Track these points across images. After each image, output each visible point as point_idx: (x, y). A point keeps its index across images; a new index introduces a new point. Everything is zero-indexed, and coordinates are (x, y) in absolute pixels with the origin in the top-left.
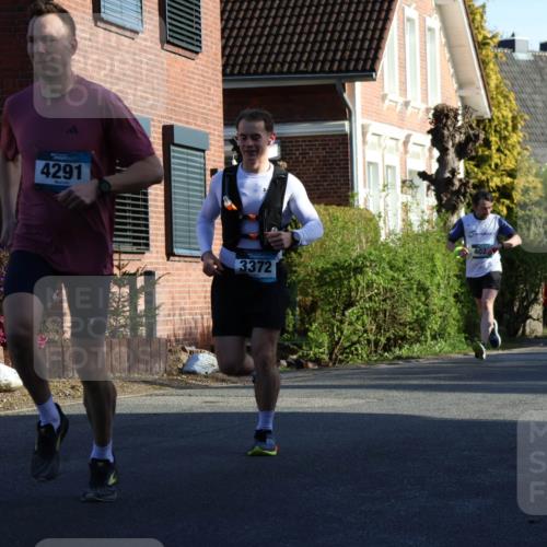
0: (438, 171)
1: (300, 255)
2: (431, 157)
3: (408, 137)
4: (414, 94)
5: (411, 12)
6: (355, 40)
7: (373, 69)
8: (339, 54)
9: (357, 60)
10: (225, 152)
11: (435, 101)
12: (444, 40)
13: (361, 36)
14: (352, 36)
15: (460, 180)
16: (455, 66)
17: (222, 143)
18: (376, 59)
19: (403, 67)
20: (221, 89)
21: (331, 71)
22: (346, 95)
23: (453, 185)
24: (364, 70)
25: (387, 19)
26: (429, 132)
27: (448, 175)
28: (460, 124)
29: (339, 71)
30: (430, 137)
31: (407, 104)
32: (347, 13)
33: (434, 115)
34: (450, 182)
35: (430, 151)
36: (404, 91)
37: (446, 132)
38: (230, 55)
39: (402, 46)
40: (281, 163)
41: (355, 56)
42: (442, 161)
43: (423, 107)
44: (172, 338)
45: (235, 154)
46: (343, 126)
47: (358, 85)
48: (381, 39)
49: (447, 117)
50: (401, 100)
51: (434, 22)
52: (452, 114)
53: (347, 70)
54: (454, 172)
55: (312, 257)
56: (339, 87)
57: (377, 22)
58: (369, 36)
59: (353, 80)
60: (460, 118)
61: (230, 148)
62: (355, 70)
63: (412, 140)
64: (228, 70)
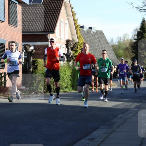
0: (67, 53)
1: (38, 70)
2: (66, 50)
3: (61, 46)
4: (62, 37)
5: (62, 20)
6: (50, 25)
7: (54, 31)
8: (47, 28)
9: (51, 29)
10: (22, 48)
11: (67, 38)
12: (69, 26)
13: (51, 24)
14: (50, 24)
15: (72, 55)
16: (71, 31)
17: (21, 46)
18: (54, 29)
19: (60, 31)
20: (21, 34)
21: (45, 31)
22: (48, 37)
23: (70, 56)
24: (52, 31)
25: (57, 21)
26: (65, 45)
27: (69, 54)
28: (72, 43)
29: (47, 31)
30: (65, 46)
31: (61, 39)
32: (49, 19)
33: (66, 41)
34: (69, 55)
35: (65, 49)
36: (60, 36)
37: (69, 45)
38: (23, 27)
39: (60, 27)
40: (34, 50)
41: (50, 28)
42: (68, 51)
43: (64, 40)
44: (10, 87)
45: (24, 48)
46: (47, 43)
47: (51, 34)
48: (56, 25)
49: (69, 42)
50: (60, 38)
51: (67, 22)
52: (70, 41)
53: (48, 31)
54: (70, 53)
55: (40, 70)
56: (46, 35)
57: (55, 21)
58: (53, 24)
59: (50, 33)
60: (72, 42)
61: (23, 47)
62: (50, 31)
63: (62, 46)
64: (23, 30)
